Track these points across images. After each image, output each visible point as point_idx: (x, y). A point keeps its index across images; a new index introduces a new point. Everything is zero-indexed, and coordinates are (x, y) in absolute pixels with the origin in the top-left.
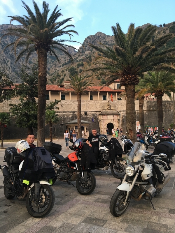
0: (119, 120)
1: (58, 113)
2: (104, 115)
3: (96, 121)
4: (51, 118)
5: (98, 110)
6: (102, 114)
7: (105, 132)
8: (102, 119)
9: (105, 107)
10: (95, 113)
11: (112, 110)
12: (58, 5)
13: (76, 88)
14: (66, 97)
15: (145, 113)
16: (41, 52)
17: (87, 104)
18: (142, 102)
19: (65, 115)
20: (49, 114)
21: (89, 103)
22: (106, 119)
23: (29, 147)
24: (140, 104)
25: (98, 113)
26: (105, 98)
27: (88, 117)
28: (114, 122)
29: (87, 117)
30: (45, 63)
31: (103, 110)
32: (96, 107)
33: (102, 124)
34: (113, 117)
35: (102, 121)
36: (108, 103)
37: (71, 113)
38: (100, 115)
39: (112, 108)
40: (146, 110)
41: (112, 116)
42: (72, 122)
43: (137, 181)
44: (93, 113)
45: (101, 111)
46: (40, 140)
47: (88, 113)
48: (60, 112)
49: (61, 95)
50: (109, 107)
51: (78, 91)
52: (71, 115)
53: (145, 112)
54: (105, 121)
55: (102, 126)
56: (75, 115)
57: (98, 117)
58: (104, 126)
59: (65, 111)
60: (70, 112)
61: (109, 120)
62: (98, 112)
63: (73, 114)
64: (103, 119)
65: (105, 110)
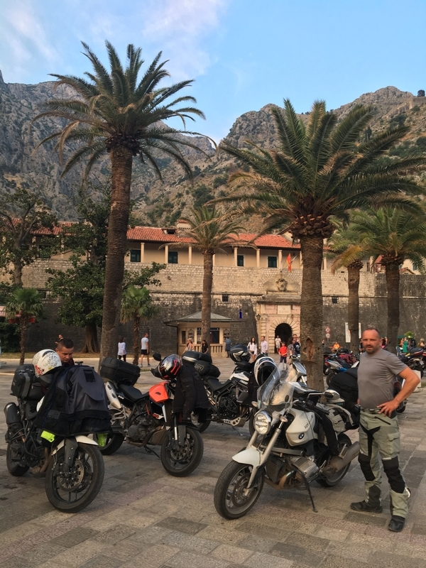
1: (160, 295)
2: (270, 303)
3: (249, 318)
4: (139, 305)
5: (256, 291)
6: (265, 302)
7: (270, 345)
8: (264, 314)
9: (272, 285)
10: (248, 297)
11: (288, 291)
12: (161, 52)
13: (202, 236)
14: (180, 258)
15: (372, 303)
16: (119, 156)
17: (229, 276)
18: (355, 277)
19: (175, 299)
20: (133, 295)
21: (233, 272)
22: (273, 314)
23: (61, 365)
24: (351, 280)
25: (254, 299)
26: (272, 263)
27: (230, 308)
28: (294, 322)
29: (229, 306)
30: (126, 181)
31: (268, 291)
32: (251, 283)
33: (263, 324)
34: (292, 309)
35: (264, 317)
36: (281, 275)
37: (191, 296)
38: (260, 303)
39: (289, 288)
40: (373, 296)
41: (289, 307)
42: (191, 317)
43: (276, 445)
44: (243, 297)
45: (262, 293)
46: (107, 355)
47: (230, 297)
48: (163, 293)
49: (169, 253)
50: (282, 286)
51: (207, 245)
52: (190, 300)
53: (371, 301)
54: (271, 318)
55: (264, 331)
56: (200, 300)
57: (254, 308)
58: (268, 330)
59: (177, 289)
60: (188, 293)
61: (280, 316)
62: (254, 295)
63: (195, 299)
64: (267, 313)
65: (273, 291)
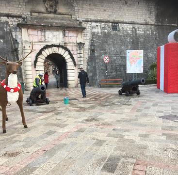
0: (80, 45)
2: (34, 27)
8: (27, 42)
11: (60, 14)
15: (152, 31)
22: (40, 42)
34: (64, 35)
41: (61, 33)
45: (25, 13)
53: (151, 28)
54: (36, 47)
57: (14, 34)
58: (33, 61)
61: (49, 43)
64: (31, 40)
65: (39, 13)
